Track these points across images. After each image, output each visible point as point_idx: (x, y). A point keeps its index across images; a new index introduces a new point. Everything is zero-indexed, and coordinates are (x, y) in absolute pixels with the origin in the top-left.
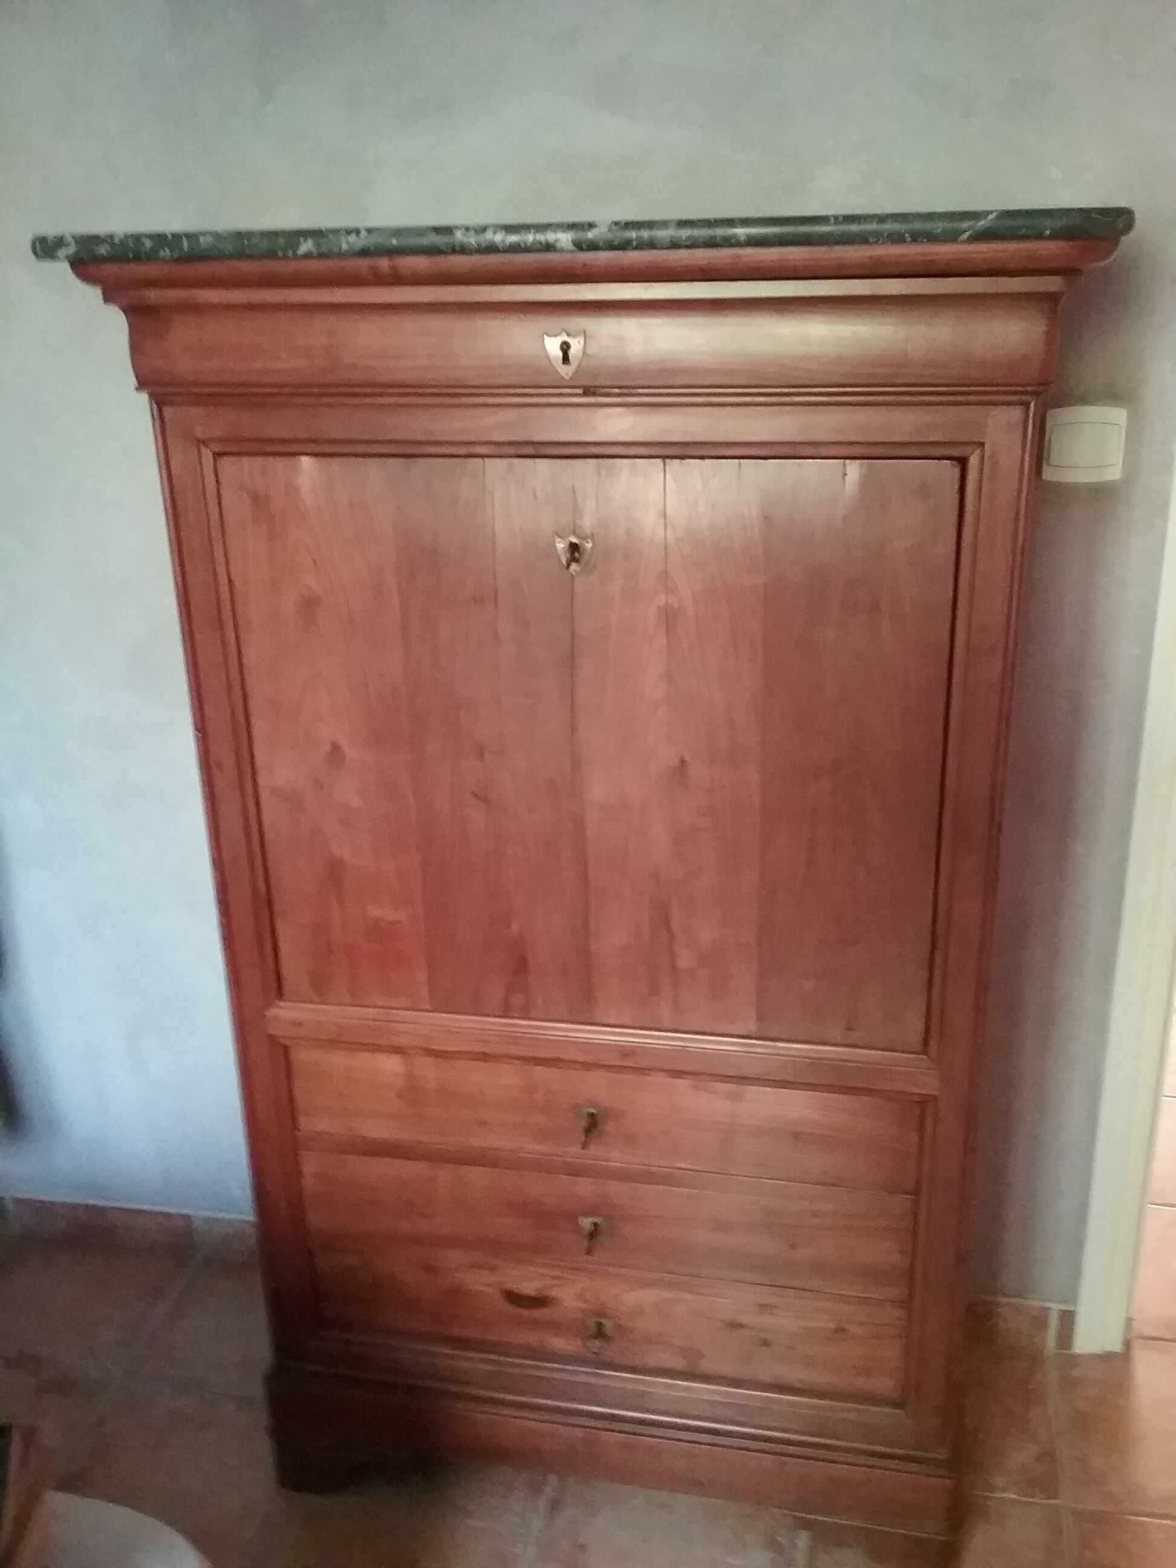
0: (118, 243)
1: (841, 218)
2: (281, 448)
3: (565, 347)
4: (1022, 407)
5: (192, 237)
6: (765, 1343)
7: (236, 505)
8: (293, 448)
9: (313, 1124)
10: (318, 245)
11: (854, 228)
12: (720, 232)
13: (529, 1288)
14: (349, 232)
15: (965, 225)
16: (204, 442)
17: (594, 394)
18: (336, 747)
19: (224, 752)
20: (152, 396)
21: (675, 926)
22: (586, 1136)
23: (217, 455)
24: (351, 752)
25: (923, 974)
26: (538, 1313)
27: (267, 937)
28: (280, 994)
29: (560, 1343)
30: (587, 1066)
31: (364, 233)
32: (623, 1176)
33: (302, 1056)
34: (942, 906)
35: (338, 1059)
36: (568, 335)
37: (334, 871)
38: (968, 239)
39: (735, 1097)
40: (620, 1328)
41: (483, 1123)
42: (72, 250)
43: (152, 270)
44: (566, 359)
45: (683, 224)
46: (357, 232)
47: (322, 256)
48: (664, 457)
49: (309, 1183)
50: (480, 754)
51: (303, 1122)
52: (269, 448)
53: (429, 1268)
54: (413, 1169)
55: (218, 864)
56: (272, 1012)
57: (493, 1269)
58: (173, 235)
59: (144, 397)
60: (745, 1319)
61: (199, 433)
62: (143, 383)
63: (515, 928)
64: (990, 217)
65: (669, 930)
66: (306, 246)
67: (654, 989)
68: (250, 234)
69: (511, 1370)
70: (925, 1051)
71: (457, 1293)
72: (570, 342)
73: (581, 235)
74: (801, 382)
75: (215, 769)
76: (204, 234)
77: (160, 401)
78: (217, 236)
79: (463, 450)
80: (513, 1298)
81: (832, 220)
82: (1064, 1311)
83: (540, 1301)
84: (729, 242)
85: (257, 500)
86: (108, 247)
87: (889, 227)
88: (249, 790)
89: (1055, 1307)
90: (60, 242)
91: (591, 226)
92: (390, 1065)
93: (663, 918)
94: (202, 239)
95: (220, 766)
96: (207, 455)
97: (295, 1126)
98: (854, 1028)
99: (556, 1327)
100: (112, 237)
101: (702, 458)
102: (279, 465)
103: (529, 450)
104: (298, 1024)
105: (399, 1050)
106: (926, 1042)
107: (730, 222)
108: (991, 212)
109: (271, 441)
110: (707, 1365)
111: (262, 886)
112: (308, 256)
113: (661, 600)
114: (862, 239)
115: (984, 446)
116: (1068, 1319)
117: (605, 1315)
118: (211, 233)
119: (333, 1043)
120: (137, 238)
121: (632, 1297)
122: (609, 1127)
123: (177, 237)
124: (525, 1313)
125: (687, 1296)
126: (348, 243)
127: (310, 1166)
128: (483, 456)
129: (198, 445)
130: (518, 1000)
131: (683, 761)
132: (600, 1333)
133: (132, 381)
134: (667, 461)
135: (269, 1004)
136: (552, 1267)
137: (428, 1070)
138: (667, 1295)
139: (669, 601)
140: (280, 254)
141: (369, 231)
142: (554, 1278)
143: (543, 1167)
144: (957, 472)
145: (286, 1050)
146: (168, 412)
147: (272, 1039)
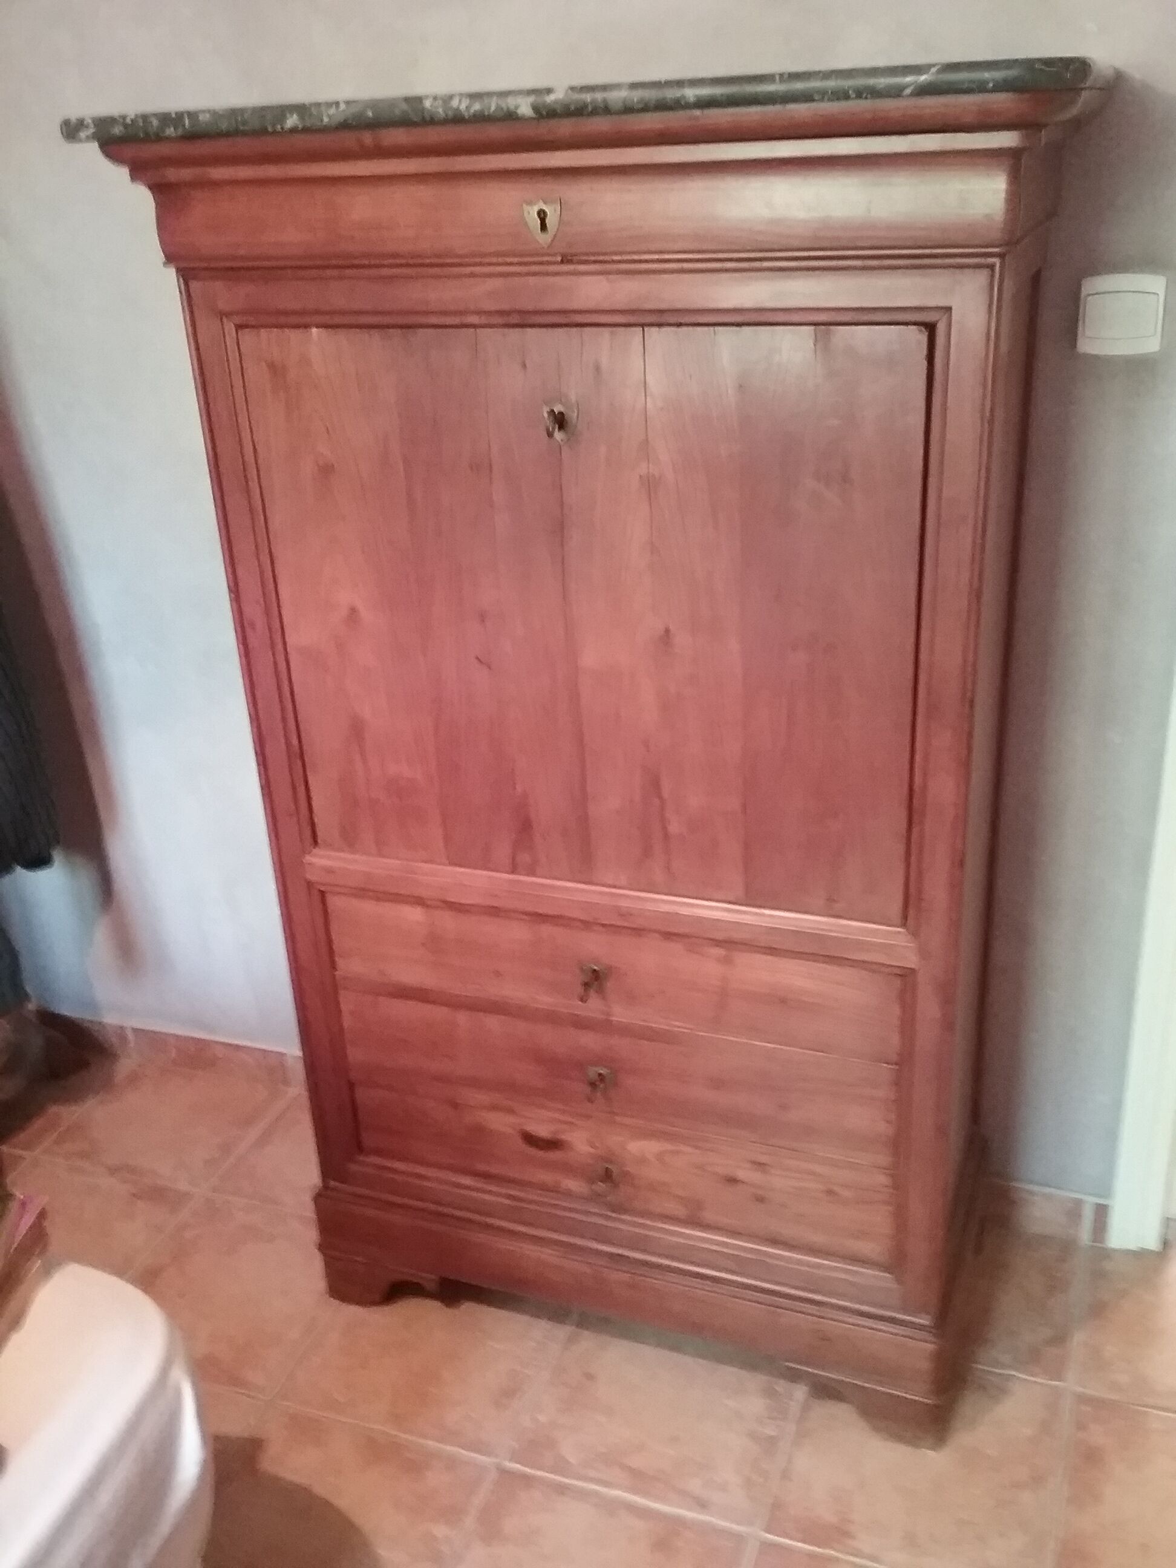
0: (130, 123)
1: (786, 76)
2: (294, 320)
3: (542, 215)
4: (988, 270)
5: (192, 115)
6: (760, 1199)
7: (256, 374)
8: (307, 320)
9: (350, 966)
10: (302, 117)
11: (799, 86)
12: (671, 94)
13: (543, 1131)
14: (329, 105)
15: (909, 79)
16: (228, 315)
17: (570, 262)
18: (353, 610)
19: (254, 611)
20: (178, 270)
21: (666, 793)
22: (585, 990)
23: (239, 327)
24: (366, 614)
25: (901, 848)
26: (554, 1155)
27: (301, 789)
28: (315, 842)
29: (572, 1184)
30: (587, 925)
31: (342, 106)
32: (626, 1031)
33: (335, 903)
34: (918, 780)
35: (368, 908)
36: (545, 203)
37: (357, 729)
38: (913, 94)
39: (727, 961)
40: (626, 1174)
41: (498, 974)
42: (91, 130)
43: (164, 149)
44: (544, 227)
45: (634, 86)
46: (337, 104)
47: (306, 130)
48: (643, 325)
49: (347, 1022)
50: (482, 617)
51: (340, 962)
52: (282, 320)
53: (455, 1106)
54: (440, 1013)
55: (255, 719)
56: (308, 858)
57: (511, 1111)
58: (176, 114)
59: (171, 273)
60: (741, 1174)
61: (222, 305)
62: (170, 258)
63: (519, 789)
64: (933, 70)
65: (660, 797)
66: (292, 121)
67: (647, 852)
68: (242, 111)
69: (532, 1207)
70: (904, 925)
71: (479, 1131)
72: (547, 210)
73: (540, 100)
74: (767, 246)
75: (248, 630)
76: (203, 111)
77: (186, 275)
78: (214, 113)
79: (456, 320)
80: (530, 1139)
81: (777, 77)
82: (1099, 1205)
83: (553, 1144)
84: (678, 105)
85: (276, 370)
86: (121, 128)
87: (831, 84)
88: (280, 647)
89: (1091, 1200)
90: (81, 124)
91: (549, 91)
92: (414, 915)
93: (654, 784)
94: (201, 117)
95: (253, 625)
96: (230, 327)
97: (333, 966)
98: (835, 898)
99: (568, 1169)
100: (124, 117)
101: (680, 325)
102: (294, 335)
103: (515, 319)
104: (330, 871)
105: (419, 901)
106: (905, 917)
107: (680, 83)
108: (934, 65)
109: (286, 313)
110: (709, 1216)
111: (295, 742)
112: (294, 130)
113: (643, 469)
114: (806, 97)
115: (951, 312)
116: (1102, 1213)
117: (611, 1162)
118: (209, 111)
119: (362, 892)
120: (145, 117)
121: (637, 1147)
122: (609, 985)
123: (180, 116)
124: (541, 1154)
125: (689, 1149)
126: (329, 116)
127: (348, 1002)
128: (474, 326)
129: (221, 319)
130: (524, 858)
131: (667, 631)
132: (607, 1176)
133: (161, 257)
134: (646, 329)
135: (304, 852)
136: (564, 1112)
137: (448, 922)
138: (668, 1146)
139: (651, 471)
140: (270, 129)
141: (348, 103)
142: (566, 1123)
143: (551, 1018)
144: (923, 338)
145: (322, 893)
146: (194, 285)
147: (309, 884)
